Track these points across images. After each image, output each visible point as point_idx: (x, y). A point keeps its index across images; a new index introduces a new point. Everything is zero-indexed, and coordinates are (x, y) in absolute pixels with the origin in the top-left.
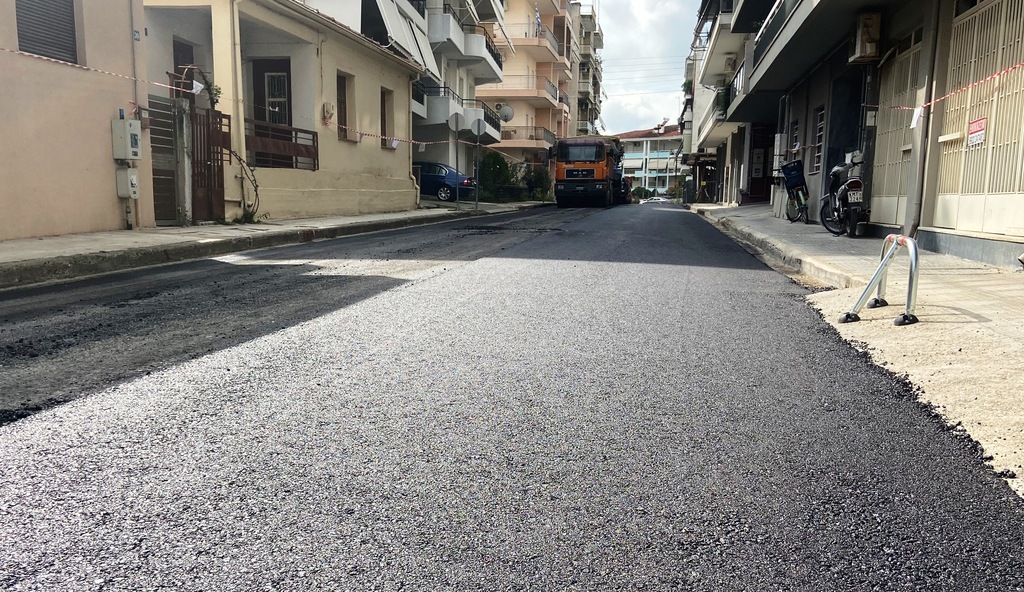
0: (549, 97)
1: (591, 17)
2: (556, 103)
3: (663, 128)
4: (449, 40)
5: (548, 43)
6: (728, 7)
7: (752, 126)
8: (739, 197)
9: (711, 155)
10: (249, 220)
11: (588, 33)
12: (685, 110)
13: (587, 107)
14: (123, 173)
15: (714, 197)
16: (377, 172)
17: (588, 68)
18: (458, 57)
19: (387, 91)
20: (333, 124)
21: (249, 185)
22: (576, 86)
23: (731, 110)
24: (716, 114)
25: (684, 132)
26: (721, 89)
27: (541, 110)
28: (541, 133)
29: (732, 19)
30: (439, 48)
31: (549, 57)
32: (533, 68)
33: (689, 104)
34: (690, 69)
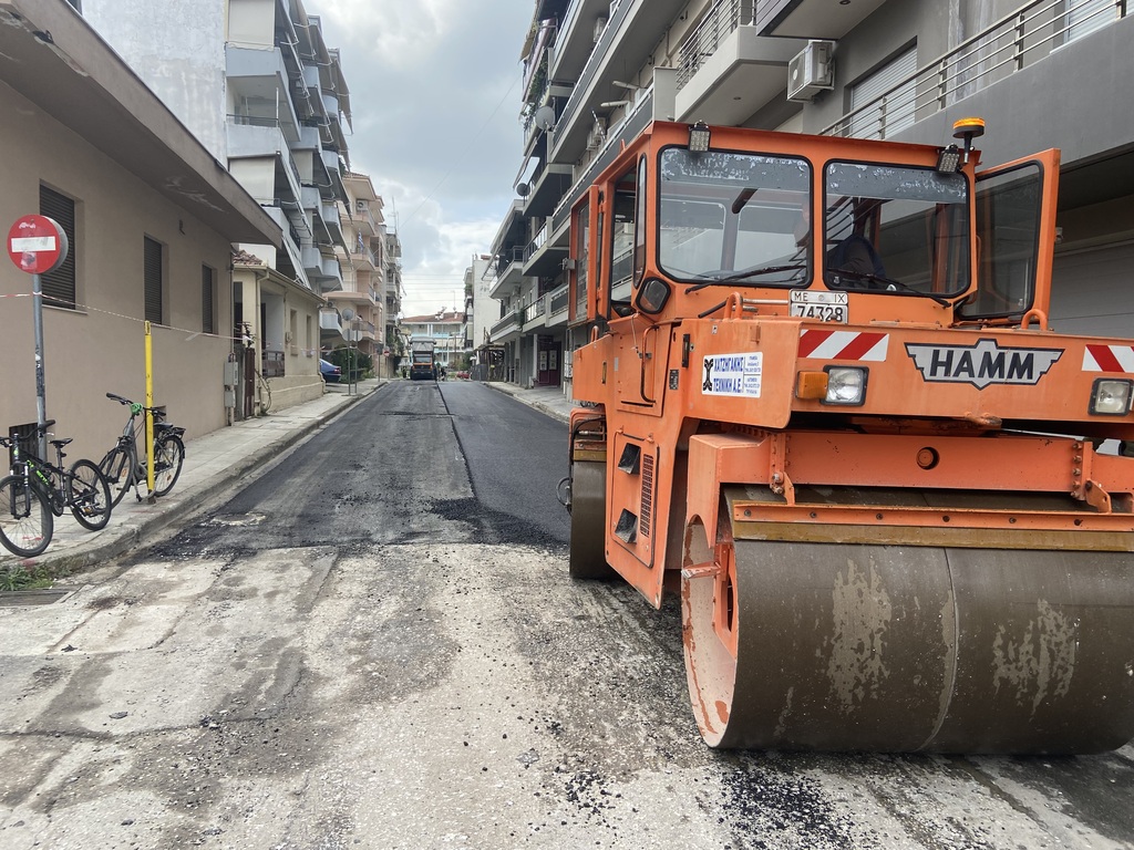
0: (371, 299)
1: (394, 235)
2: (374, 302)
3: (442, 315)
4: (317, 267)
5: (369, 258)
6: (519, 258)
7: (539, 336)
8: (531, 383)
9: (497, 346)
10: (263, 414)
11: (392, 247)
12: (467, 307)
13: (393, 303)
14: (228, 393)
15: (502, 377)
16: (305, 372)
17: (393, 273)
18: (319, 276)
19: (308, 318)
20: (289, 345)
21: (264, 392)
22: (384, 287)
23: (527, 327)
24: (514, 327)
25: (468, 323)
26: (517, 311)
27: (363, 307)
28: (366, 325)
29: (523, 267)
30: (307, 271)
31: (369, 268)
32: (355, 276)
33: (470, 302)
34: (470, 276)
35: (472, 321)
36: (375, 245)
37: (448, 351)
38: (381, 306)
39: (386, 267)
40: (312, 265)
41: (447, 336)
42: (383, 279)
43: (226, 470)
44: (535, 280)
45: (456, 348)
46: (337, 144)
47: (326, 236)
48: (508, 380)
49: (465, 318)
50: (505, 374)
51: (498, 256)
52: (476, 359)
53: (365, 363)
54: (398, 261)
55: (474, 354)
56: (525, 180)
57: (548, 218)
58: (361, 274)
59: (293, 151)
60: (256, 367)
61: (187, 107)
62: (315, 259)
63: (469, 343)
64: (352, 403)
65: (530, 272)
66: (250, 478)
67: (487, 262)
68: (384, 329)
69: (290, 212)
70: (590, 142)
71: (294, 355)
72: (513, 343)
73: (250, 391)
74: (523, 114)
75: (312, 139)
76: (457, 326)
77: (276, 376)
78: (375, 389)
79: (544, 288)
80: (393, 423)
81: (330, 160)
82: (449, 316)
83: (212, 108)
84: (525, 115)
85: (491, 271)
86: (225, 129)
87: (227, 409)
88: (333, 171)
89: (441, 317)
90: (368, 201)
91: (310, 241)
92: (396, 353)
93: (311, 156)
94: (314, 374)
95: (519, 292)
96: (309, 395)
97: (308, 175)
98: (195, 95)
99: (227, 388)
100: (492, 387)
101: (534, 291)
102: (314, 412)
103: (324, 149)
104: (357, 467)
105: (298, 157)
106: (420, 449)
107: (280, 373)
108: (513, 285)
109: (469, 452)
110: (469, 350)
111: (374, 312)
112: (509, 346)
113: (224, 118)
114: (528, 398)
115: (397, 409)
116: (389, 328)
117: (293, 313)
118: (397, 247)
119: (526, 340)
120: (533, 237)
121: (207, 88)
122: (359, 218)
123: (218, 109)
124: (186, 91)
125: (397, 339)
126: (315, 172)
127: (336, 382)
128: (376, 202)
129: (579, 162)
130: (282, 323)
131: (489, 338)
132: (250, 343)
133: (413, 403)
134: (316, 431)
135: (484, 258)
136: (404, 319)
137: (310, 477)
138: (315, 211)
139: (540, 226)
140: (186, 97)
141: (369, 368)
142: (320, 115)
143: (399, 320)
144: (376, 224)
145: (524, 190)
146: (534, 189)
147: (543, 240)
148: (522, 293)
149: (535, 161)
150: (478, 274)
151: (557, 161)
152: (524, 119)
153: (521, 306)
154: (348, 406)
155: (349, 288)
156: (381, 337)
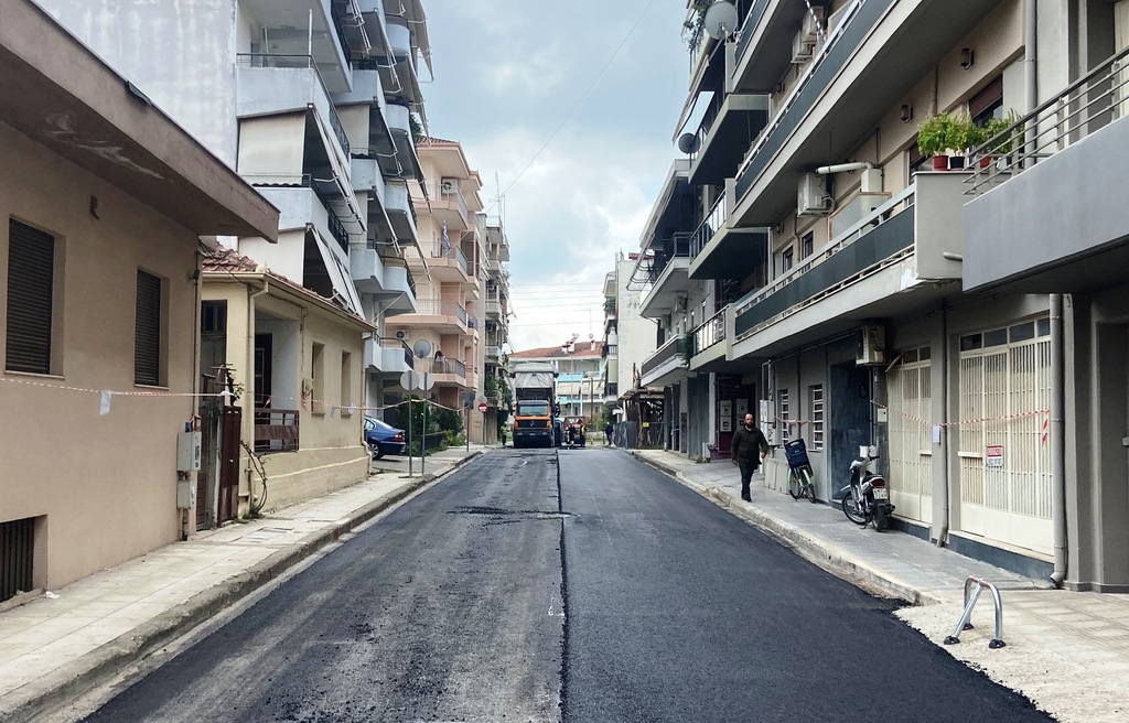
0: (460, 324)
1: (498, 229)
2: (466, 329)
3: (572, 346)
4: (373, 277)
5: (459, 263)
6: (684, 251)
7: (717, 376)
8: (706, 454)
9: (653, 393)
10: (254, 514)
11: (494, 246)
12: (607, 332)
13: (495, 329)
14: (183, 485)
15: (662, 442)
16: (337, 443)
17: (495, 285)
18: (376, 291)
19: (346, 356)
20: (308, 400)
21: (257, 479)
22: (483, 307)
23: (697, 362)
24: (677, 362)
25: (609, 357)
26: (682, 336)
27: (448, 337)
28: (452, 365)
29: (690, 265)
30: (358, 285)
31: (457, 278)
32: (438, 290)
33: (612, 325)
34: (611, 286)
35: (616, 354)
36: (468, 246)
37: (581, 401)
38: (476, 334)
39: (485, 277)
40: (364, 275)
41: (580, 377)
42: (480, 294)
43: (115, 642)
44: (710, 284)
45: (593, 396)
46: (405, 96)
47: (389, 232)
48: (670, 447)
49: (605, 349)
50: (666, 438)
51: (651, 252)
52: (622, 412)
53: (450, 422)
54: (504, 267)
55: (619, 404)
56: (692, 128)
57: (727, 181)
58: (447, 287)
59: (338, 107)
60: (243, 437)
61: (180, 45)
62: (371, 266)
63: (611, 389)
64: (410, 491)
65: (702, 273)
66: (161, 653)
67: (635, 263)
68: (482, 369)
69: (330, 197)
70: (798, 49)
71: (318, 415)
72: (677, 388)
73: (230, 477)
74: (688, 25)
75: (369, 86)
76: (595, 362)
77: (283, 450)
78: (457, 465)
79: (724, 297)
80: (463, 529)
81: (395, 118)
82: (581, 348)
83: (216, 45)
84: (691, 27)
85: (642, 275)
86: (234, 74)
87: (182, 512)
88: (400, 135)
89: (571, 349)
90: (458, 179)
91: (363, 239)
92: (500, 405)
93: (366, 111)
94: (355, 442)
95: (685, 305)
96: (342, 478)
97: (361, 139)
98: (193, 26)
99: (183, 476)
100: (643, 460)
101: (709, 303)
102: (337, 511)
103: (389, 102)
104: (361, 630)
105: (345, 116)
106: (490, 589)
107: (291, 445)
108: (675, 295)
109: (577, 597)
110: (612, 398)
111: (467, 343)
112: (671, 393)
113: (233, 58)
114: (700, 479)
115: (480, 502)
116: (489, 368)
117: (317, 350)
118: (502, 246)
119: (697, 381)
120: (706, 213)
121: (210, 17)
122: (444, 204)
123: (224, 46)
124: (179, 23)
125: (503, 384)
126: (373, 138)
127: (398, 453)
128: (473, 180)
129: (777, 87)
130: (295, 366)
131: (639, 379)
132: (233, 399)
133: (508, 489)
134: (329, 547)
135: (633, 257)
136: (513, 354)
137: (268, 654)
138: (372, 193)
139: (715, 199)
140: (180, 32)
141: (456, 430)
142: (380, 53)
143: (506, 357)
144: (470, 213)
145: (690, 144)
146: (706, 140)
147: (721, 219)
148: (690, 308)
149: (707, 97)
150: (624, 280)
151: (741, 89)
152: (689, 34)
153: (688, 328)
154: (401, 496)
155: (426, 308)
156: (476, 381)
